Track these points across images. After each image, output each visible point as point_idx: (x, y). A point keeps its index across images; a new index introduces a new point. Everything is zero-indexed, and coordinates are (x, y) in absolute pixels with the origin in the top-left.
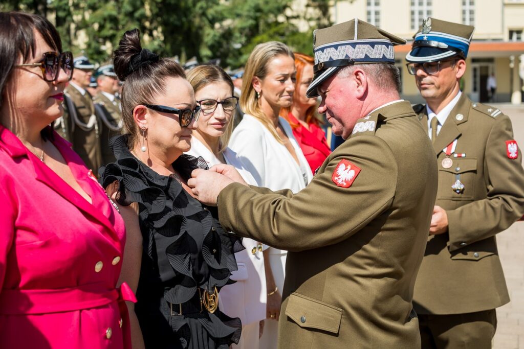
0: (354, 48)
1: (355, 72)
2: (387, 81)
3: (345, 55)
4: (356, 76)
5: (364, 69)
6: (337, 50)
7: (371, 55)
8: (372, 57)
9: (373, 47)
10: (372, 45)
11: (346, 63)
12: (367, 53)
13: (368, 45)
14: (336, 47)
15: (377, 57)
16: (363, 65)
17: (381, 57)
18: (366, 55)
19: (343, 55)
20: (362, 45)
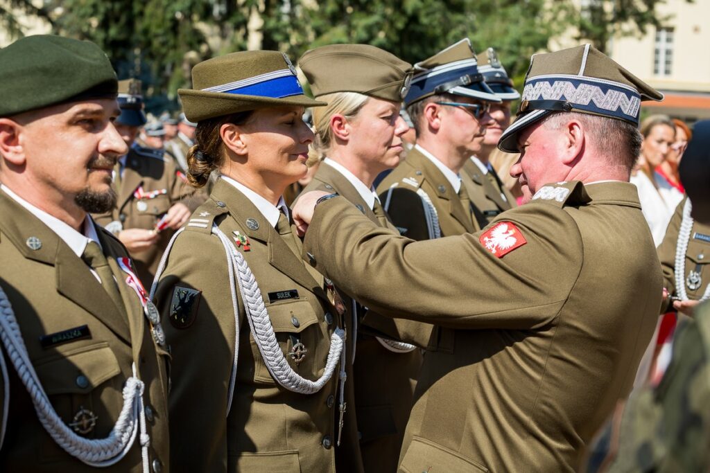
0: (576, 87)
1: (569, 124)
2: (616, 147)
3: (560, 95)
4: (570, 130)
5: (585, 122)
6: (552, 85)
7: (600, 103)
8: (599, 106)
9: (605, 93)
10: (605, 88)
11: (560, 107)
12: (594, 99)
13: (598, 88)
14: (552, 81)
15: (608, 107)
16: (584, 116)
17: (615, 109)
18: (592, 101)
19: (558, 95)
20: (589, 86)
